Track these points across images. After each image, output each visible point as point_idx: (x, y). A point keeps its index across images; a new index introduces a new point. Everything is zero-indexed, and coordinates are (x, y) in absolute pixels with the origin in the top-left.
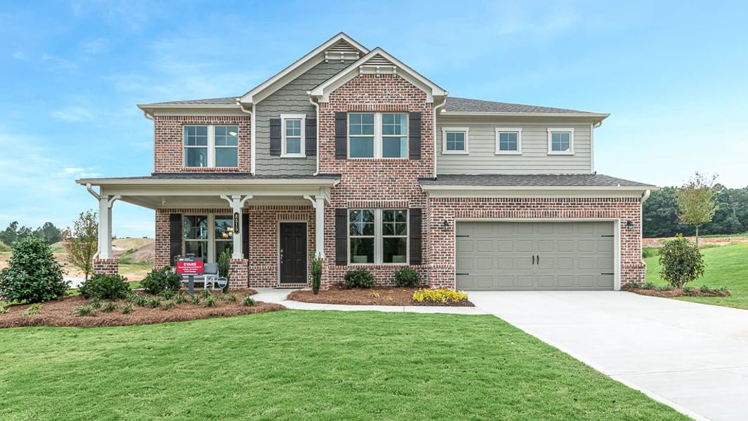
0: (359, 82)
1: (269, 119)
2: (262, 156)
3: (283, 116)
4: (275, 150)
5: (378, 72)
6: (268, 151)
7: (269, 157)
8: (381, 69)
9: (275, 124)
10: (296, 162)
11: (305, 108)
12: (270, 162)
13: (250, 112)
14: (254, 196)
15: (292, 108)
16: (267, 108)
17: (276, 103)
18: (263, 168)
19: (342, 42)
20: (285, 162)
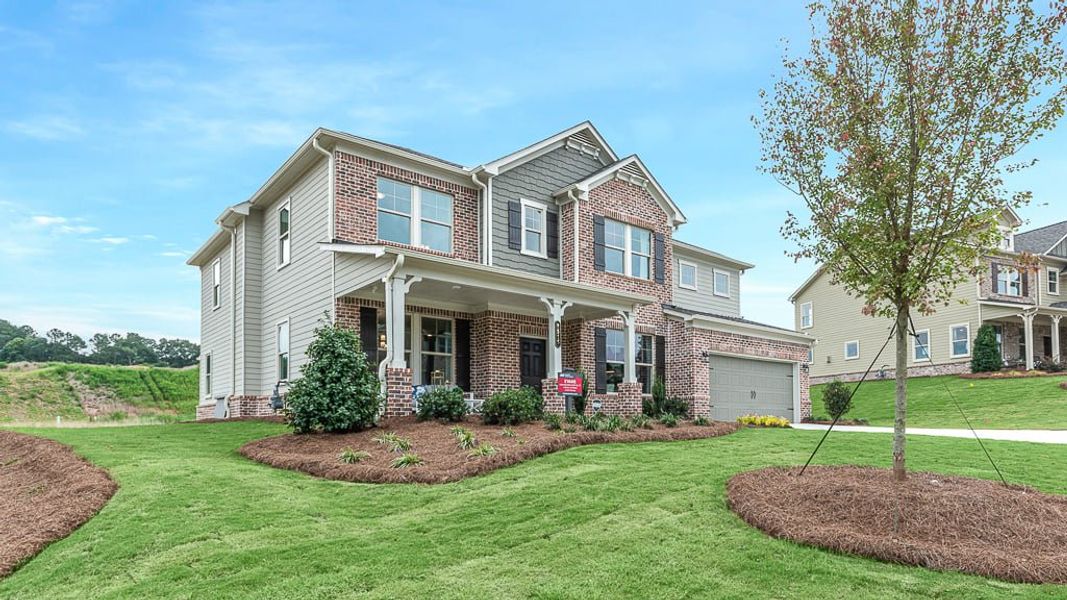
0: (613, 185)
1: (507, 200)
2: (500, 248)
3: (524, 201)
4: (514, 243)
5: (632, 181)
6: (506, 242)
7: (506, 249)
8: (635, 179)
9: (514, 210)
10: (536, 262)
11: (545, 198)
12: (509, 257)
13: (484, 186)
14: (574, 304)
15: (533, 194)
16: (505, 186)
17: (515, 183)
18: (501, 262)
19: (586, 133)
20: (525, 259)
